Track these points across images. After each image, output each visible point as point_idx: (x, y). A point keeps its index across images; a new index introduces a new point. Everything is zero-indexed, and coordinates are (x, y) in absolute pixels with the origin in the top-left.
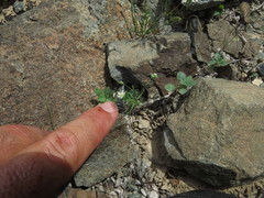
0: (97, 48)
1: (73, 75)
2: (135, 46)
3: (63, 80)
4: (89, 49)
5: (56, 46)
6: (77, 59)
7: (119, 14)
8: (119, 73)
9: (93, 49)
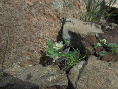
0: (58, 17)
1: (35, 27)
2: (84, 24)
3: (26, 27)
4: (53, 15)
5: (31, 3)
6: (43, 18)
7: (77, 6)
8: (69, 37)
9: (55, 17)
